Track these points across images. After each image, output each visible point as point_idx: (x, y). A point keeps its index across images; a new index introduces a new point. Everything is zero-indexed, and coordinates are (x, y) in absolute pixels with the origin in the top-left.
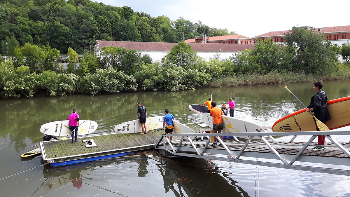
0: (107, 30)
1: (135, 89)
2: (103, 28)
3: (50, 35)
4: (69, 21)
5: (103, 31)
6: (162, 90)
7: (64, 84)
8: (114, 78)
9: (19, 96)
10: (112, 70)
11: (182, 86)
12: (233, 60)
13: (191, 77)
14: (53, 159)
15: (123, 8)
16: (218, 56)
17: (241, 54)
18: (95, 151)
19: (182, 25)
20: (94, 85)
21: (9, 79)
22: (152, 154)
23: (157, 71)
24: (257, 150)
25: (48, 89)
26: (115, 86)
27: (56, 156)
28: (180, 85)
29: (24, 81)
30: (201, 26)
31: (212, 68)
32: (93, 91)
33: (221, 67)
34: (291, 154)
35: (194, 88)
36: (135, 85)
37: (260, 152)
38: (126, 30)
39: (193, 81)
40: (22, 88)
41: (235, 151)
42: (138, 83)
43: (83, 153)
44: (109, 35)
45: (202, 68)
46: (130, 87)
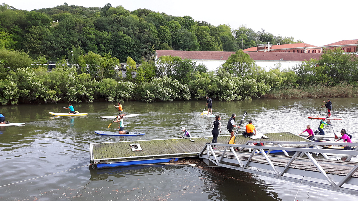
0: (167, 39)
1: (188, 98)
2: (164, 38)
3: (113, 44)
4: (132, 30)
5: (163, 41)
6: (216, 100)
7: (121, 91)
8: (169, 87)
9: (80, 101)
10: (167, 79)
11: (238, 97)
12: (296, 71)
13: (247, 87)
14: (100, 159)
15: (184, 17)
16: (279, 66)
17: (305, 64)
18: (140, 155)
19: (244, 33)
20: (149, 93)
21: (72, 85)
22: (195, 164)
23: (212, 81)
24: (304, 168)
25: (107, 96)
26: (169, 94)
27: (102, 157)
28: (236, 95)
29: (85, 88)
30: (264, 34)
31: (272, 78)
32: (148, 99)
33: (283, 77)
34: (339, 175)
35: (250, 99)
36: (189, 95)
37: (306, 170)
38: (185, 40)
39: (250, 92)
40: (83, 93)
41: (280, 166)
42: (191, 92)
43: (128, 156)
44: (169, 45)
45: (261, 78)
46: (184, 96)
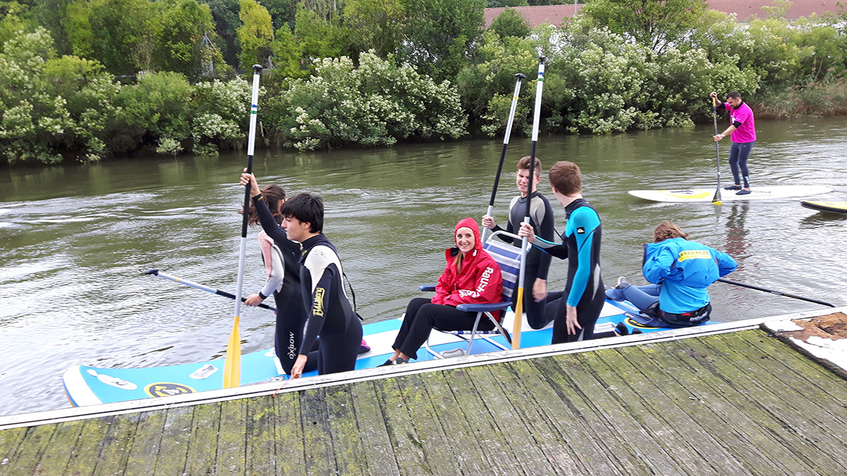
1: (456, 132)
7: (206, 116)
8: (382, 93)
9: (57, 158)
11: (642, 116)
25: (154, 135)
26: (381, 119)
28: (632, 112)
33: (799, 45)
35: (686, 122)
40: (58, 128)
42: (468, 109)
46: (439, 125)
